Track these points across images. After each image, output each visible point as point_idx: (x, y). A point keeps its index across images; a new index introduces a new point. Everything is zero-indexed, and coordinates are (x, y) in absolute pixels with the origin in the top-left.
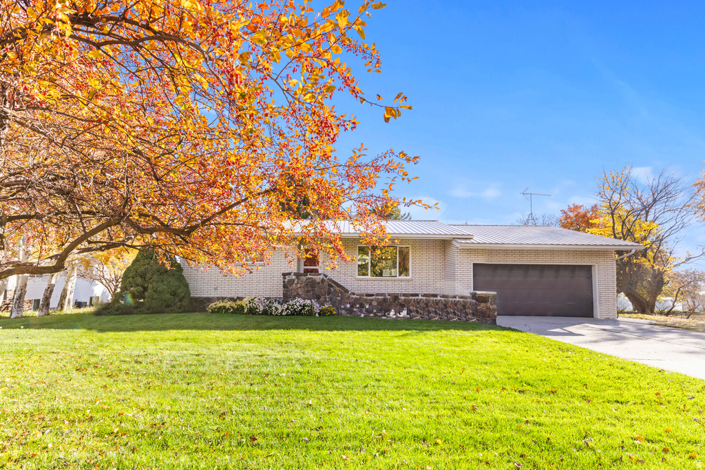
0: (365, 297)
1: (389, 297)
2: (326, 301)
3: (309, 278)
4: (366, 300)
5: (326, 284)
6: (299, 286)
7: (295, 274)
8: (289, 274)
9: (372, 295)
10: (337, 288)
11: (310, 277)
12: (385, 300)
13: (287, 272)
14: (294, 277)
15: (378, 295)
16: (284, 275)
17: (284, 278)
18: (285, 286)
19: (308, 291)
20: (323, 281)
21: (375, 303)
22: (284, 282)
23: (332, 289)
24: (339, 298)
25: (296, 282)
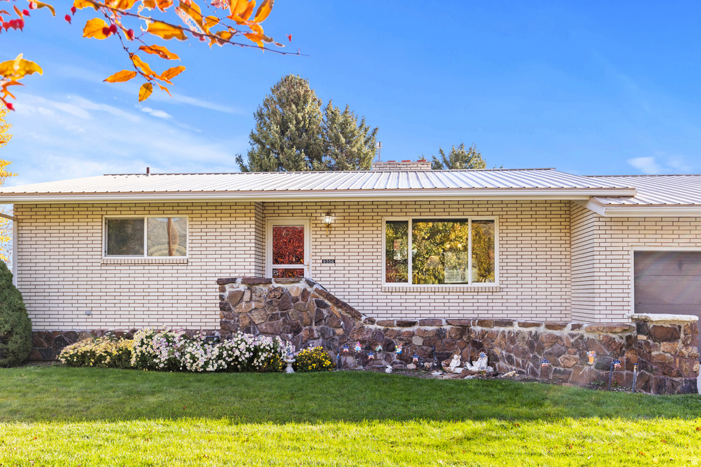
0: (397, 328)
1: (448, 328)
2: (311, 337)
3: (276, 289)
4: (399, 334)
5: (311, 300)
6: (253, 305)
7: (246, 281)
8: (233, 280)
9: (412, 324)
10: (336, 310)
11: (276, 285)
12: (440, 334)
13: (225, 276)
14: (242, 287)
15: (423, 323)
16: (222, 283)
17: (223, 290)
18: (223, 307)
19: (273, 317)
20: (305, 294)
21: (417, 341)
22: (221, 297)
23: (325, 312)
24: (340, 331)
25: (247, 297)
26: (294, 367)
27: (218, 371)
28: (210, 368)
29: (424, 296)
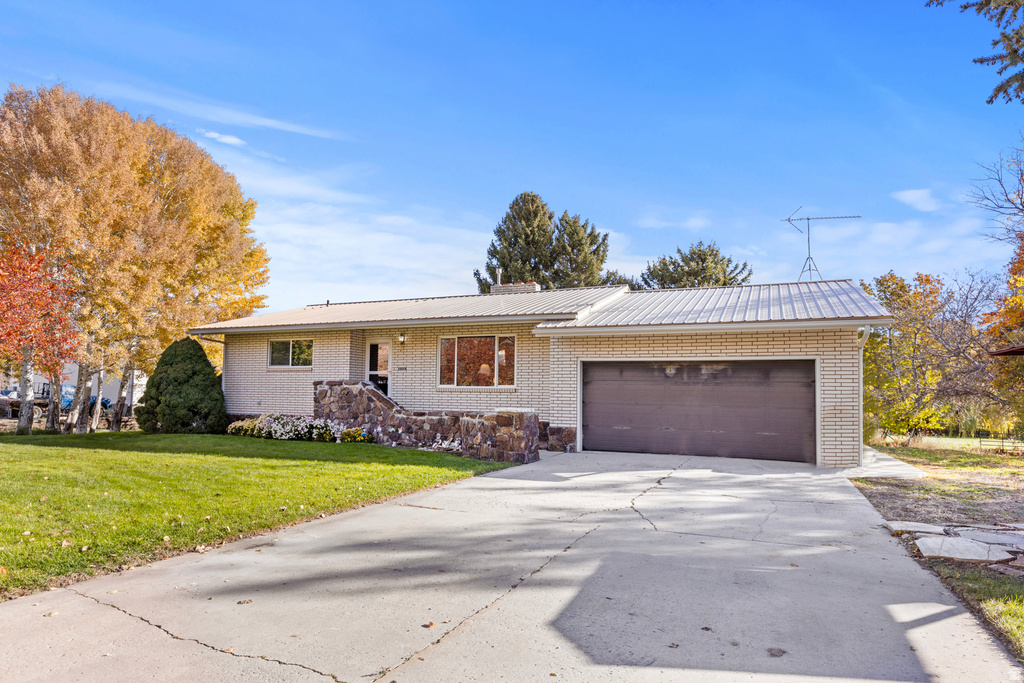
0: (414, 417)
1: (446, 417)
2: (364, 422)
3: (345, 389)
4: (415, 421)
5: (365, 396)
6: (332, 399)
7: (328, 383)
8: (321, 383)
9: (423, 414)
10: (379, 404)
11: (345, 386)
12: (441, 422)
13: (317, 380)
14: (327, 387)
15: (430, 414)
16: (316, 384)
17: (316, 389)
18: (316, 400)
19: (342, 408)
20: (361, 392)
21: (427, 427)
22: (315, 394)
23: (372, 405)
24: (380, 418)
25: (328, 394)
26: (342, 440)
27: (289, 439)
28: (284, 437)
29: (464, 395)
